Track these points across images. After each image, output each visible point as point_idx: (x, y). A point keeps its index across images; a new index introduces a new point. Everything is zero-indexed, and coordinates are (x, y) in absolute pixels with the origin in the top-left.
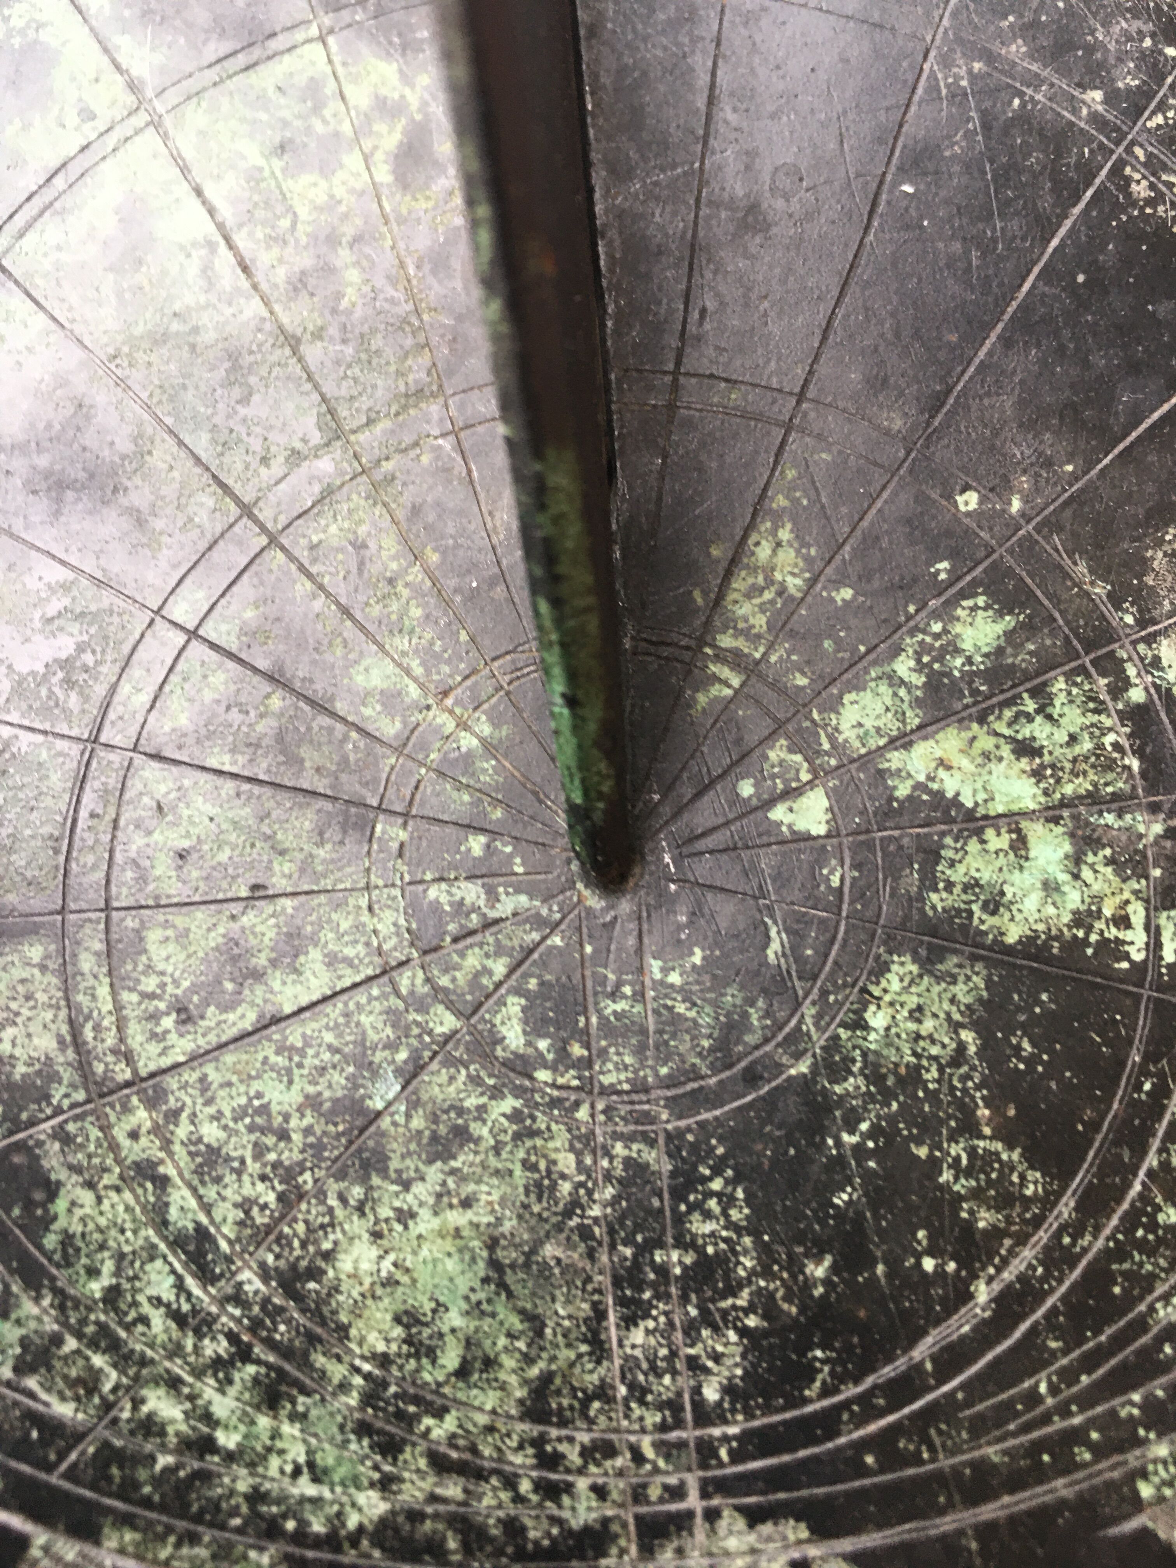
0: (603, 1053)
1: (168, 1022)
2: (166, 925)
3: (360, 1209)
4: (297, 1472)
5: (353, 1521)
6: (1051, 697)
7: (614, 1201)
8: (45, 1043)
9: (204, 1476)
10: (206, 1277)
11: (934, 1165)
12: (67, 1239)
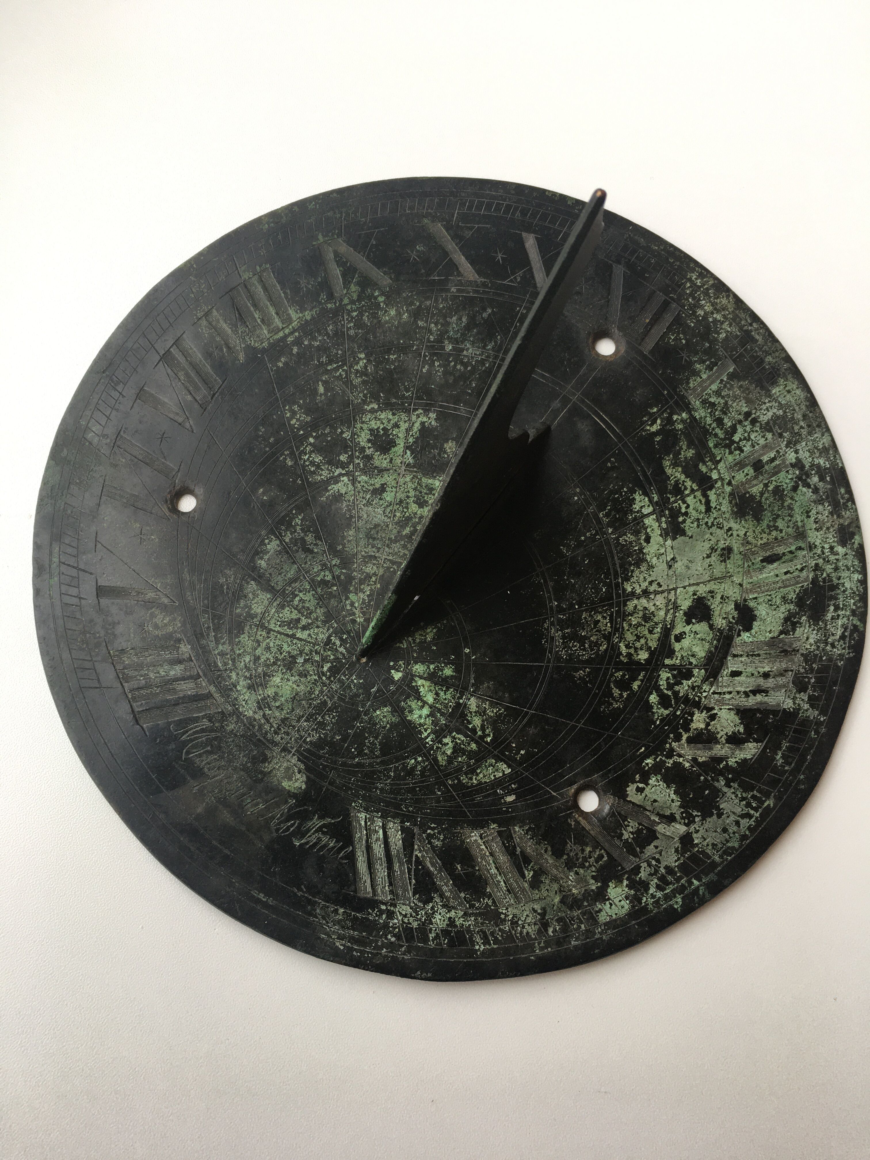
0: (335, 683)
1: (279, 623)
2: (291, 609)
3: (283, 673)
4: (244, 700)
5: (246, 713)
6: (448, 690)
7: (318, 704)
8: (259, 611)
9: (231, 689)
10: (254, 664)
11: (366, 738)
12: (240, 642)
